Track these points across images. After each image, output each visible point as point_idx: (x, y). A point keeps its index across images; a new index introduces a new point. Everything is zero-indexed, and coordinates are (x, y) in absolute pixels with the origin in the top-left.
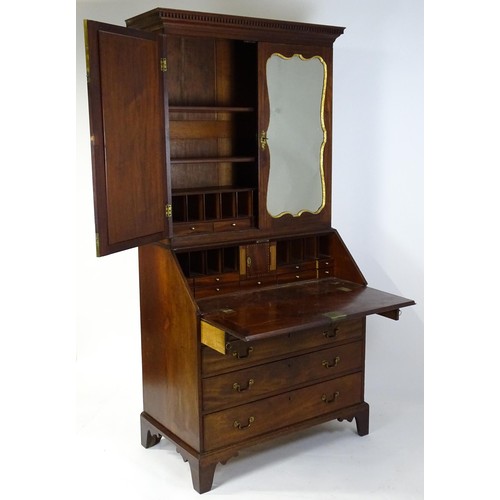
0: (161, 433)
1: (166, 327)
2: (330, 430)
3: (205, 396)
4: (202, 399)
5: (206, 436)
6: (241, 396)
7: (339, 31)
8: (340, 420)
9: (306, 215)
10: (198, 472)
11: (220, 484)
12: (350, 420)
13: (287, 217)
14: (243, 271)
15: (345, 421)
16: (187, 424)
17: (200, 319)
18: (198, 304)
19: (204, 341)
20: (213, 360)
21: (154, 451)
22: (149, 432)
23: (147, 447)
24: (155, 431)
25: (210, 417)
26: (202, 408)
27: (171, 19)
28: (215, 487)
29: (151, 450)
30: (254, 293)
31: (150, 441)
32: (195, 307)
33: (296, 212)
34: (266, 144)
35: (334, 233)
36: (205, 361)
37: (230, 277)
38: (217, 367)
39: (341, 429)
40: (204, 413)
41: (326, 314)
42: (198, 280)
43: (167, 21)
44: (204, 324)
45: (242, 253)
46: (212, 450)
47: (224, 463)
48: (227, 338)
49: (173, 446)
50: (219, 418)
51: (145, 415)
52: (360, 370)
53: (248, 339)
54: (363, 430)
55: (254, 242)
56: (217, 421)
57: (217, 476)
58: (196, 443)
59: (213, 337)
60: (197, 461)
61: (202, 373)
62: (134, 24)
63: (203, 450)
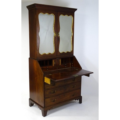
0: (34, 103)
1: (36, 78)
2: (73, 102)
3: (45, 94)
4: (44, 95)
5: (45, 104)
6: (53, 94)
7: (76, 10)
8: (75, 100)
9: (68, 52)
10: (43, 112)
11: (48, 115)
13: (64, 53)
14: (53, 65)
15: (77, 100)
16: (41, 101)
17: (44, 76)
18: (44, 73)
19: (45, 81)
20: (47, 86)
22: (31, 103)
23: (31, 106)
24: (33, 103)
26: (44, 97)
27: (38, 6)
28: (47, 115)
29: (32, 107)
30: (56, 71)
31: (31, 105)
32: (43, 74)
33: (66, 52)
34: (59, 36)
35: (74, 57)
36: (45, 86)
37: (50, 67)
38: (48, 88)
39: (75, 102)
40: (45, 98)
41: (73, 75)
42: (43, 67)
43: (37, 6)
44: (45, 77)
45: (53, 61)
46: (47, 107)
47: (49, 110)
48: (51, 81)
49: (37, 106)
50: (48, 99)
51: (30, 99)
52: (80, 88)
53: (56, 81)
54: (80, 102)
55: (56, 59)
56: (48, 100)
57: (48, 113)
58: (43, 105)
59: (47, 81)
60: (43, 109)
61: (44, 89)
62: (28, 7)
63: (45, 107)
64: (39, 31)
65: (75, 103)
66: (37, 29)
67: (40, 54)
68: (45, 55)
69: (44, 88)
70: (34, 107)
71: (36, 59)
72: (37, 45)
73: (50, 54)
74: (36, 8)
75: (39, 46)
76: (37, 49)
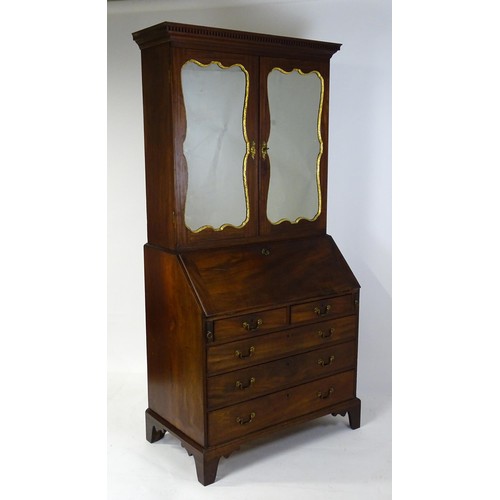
0: (166, 428)
1: (172, 328)
2: (325, 424)
3: (210, 394)
4: (207, 397)
5: (211, 433)
6: (243, 393)
7: (336, 47)
8: (334, 415)
9: (303, 222)
10: (202, 465)
11: (223, 476)
12: (343, 415)
13: (286, 224)
15: (339, 415)
16: (192, 421)
20: (218, 360)
21: (159, 446)
22: (154, 428)
23: (152, 442)
24: (160, 427)
25: (214, 414)
26: (206, 405)
27: (178, 32)
28: (219, 479)
29: (156, 445)
31: (155, 436)
33: (294, 219)
34: (267, 155)
35: (329, 239)
36: (210, 360)
38: (222, 366)
39: (334, 423)
40: (208, 409)
46: (216, 445)
47: (227, 457)
49: (178, 442)
50: (223, 414)
51: (150, 412)
52: (353, 368)
54: (355, 424)
56: (221, 417)
57: (220, 469)
58: (200, 439)
60: (201, 455)
61: (207, 372)
62: (141, 37)
63: (207, 445)
64: (184, 137)
65: (331, 427)
66: (177, 126)
67: (187, 230)
68: (209, 232)
69: (206, 370)
70: (165, 443)
71: (172, 248)
72: (177, 192)
73: (229, 228)
74: (170, 43)
75: (185, 198)
76: (178, 210)
